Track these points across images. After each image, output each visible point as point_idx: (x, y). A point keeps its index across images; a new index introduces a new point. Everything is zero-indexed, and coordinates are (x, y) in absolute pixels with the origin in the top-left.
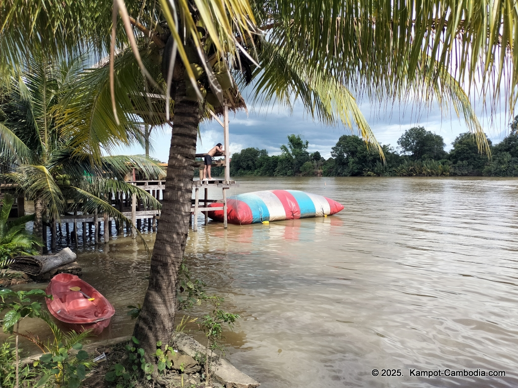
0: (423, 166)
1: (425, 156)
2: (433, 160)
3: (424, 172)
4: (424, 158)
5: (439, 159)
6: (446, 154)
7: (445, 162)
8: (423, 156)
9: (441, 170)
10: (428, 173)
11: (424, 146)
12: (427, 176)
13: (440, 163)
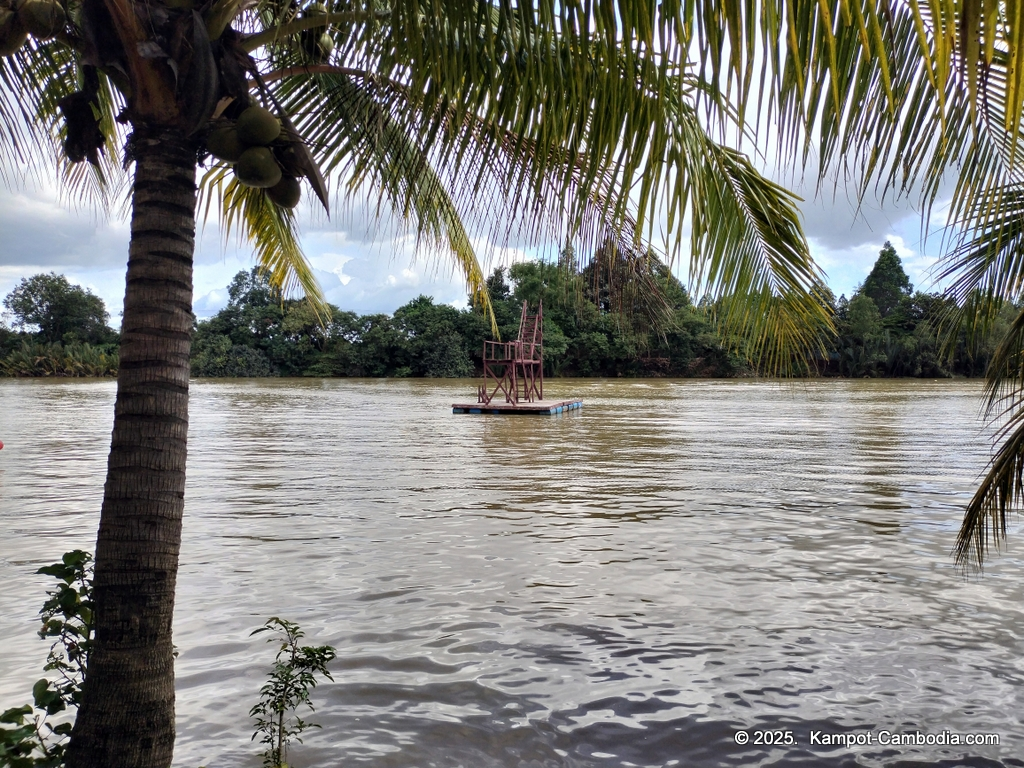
0: (65, 356)
1: (70, 334)
2: (87, 345)
3: (68, 368)
4: (67, 337)
5: (99, 342)
6: (113, 333)
7: (113, 348)
8: (64, 335)
9: (104, 365)
10: (79, 370)
11: (67, 314)
12: (75, 376)
13: (102, 350)
